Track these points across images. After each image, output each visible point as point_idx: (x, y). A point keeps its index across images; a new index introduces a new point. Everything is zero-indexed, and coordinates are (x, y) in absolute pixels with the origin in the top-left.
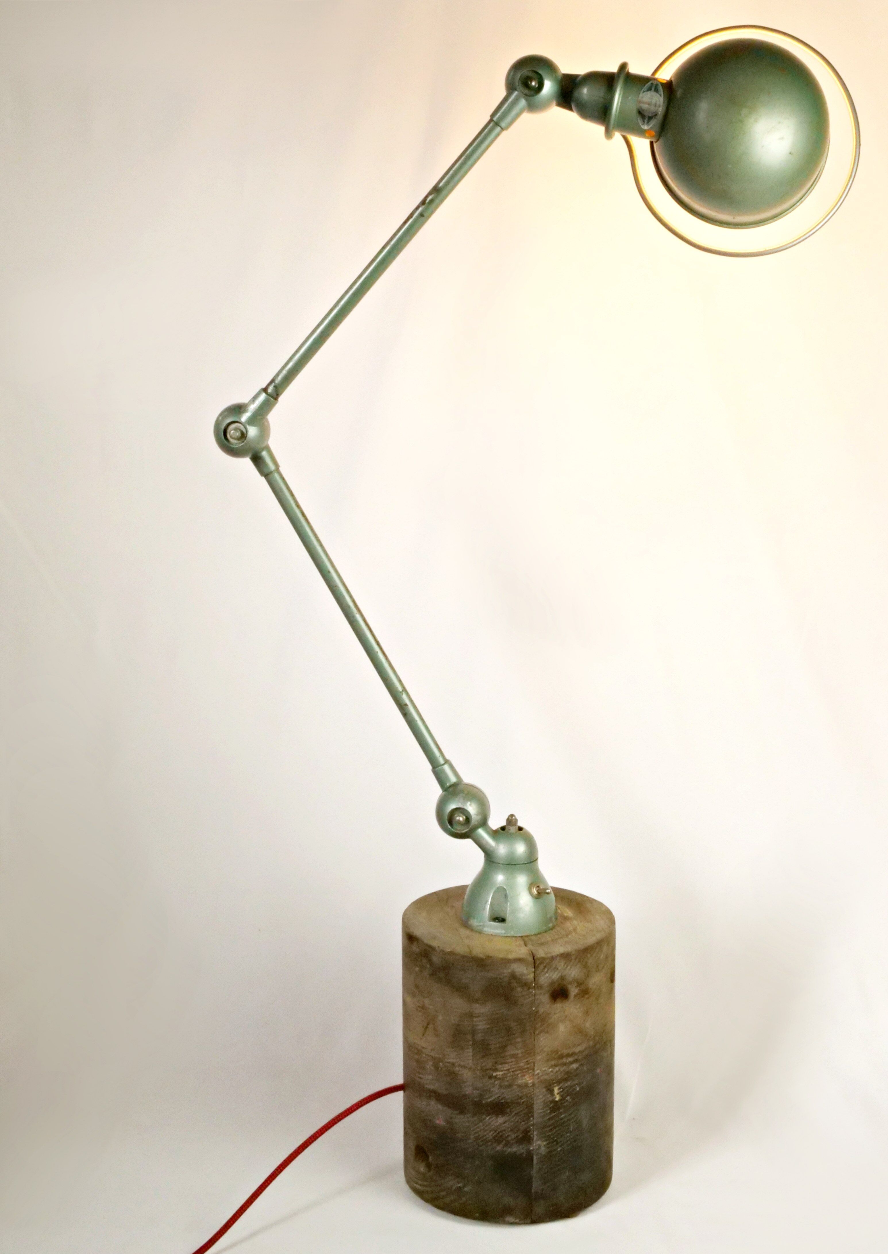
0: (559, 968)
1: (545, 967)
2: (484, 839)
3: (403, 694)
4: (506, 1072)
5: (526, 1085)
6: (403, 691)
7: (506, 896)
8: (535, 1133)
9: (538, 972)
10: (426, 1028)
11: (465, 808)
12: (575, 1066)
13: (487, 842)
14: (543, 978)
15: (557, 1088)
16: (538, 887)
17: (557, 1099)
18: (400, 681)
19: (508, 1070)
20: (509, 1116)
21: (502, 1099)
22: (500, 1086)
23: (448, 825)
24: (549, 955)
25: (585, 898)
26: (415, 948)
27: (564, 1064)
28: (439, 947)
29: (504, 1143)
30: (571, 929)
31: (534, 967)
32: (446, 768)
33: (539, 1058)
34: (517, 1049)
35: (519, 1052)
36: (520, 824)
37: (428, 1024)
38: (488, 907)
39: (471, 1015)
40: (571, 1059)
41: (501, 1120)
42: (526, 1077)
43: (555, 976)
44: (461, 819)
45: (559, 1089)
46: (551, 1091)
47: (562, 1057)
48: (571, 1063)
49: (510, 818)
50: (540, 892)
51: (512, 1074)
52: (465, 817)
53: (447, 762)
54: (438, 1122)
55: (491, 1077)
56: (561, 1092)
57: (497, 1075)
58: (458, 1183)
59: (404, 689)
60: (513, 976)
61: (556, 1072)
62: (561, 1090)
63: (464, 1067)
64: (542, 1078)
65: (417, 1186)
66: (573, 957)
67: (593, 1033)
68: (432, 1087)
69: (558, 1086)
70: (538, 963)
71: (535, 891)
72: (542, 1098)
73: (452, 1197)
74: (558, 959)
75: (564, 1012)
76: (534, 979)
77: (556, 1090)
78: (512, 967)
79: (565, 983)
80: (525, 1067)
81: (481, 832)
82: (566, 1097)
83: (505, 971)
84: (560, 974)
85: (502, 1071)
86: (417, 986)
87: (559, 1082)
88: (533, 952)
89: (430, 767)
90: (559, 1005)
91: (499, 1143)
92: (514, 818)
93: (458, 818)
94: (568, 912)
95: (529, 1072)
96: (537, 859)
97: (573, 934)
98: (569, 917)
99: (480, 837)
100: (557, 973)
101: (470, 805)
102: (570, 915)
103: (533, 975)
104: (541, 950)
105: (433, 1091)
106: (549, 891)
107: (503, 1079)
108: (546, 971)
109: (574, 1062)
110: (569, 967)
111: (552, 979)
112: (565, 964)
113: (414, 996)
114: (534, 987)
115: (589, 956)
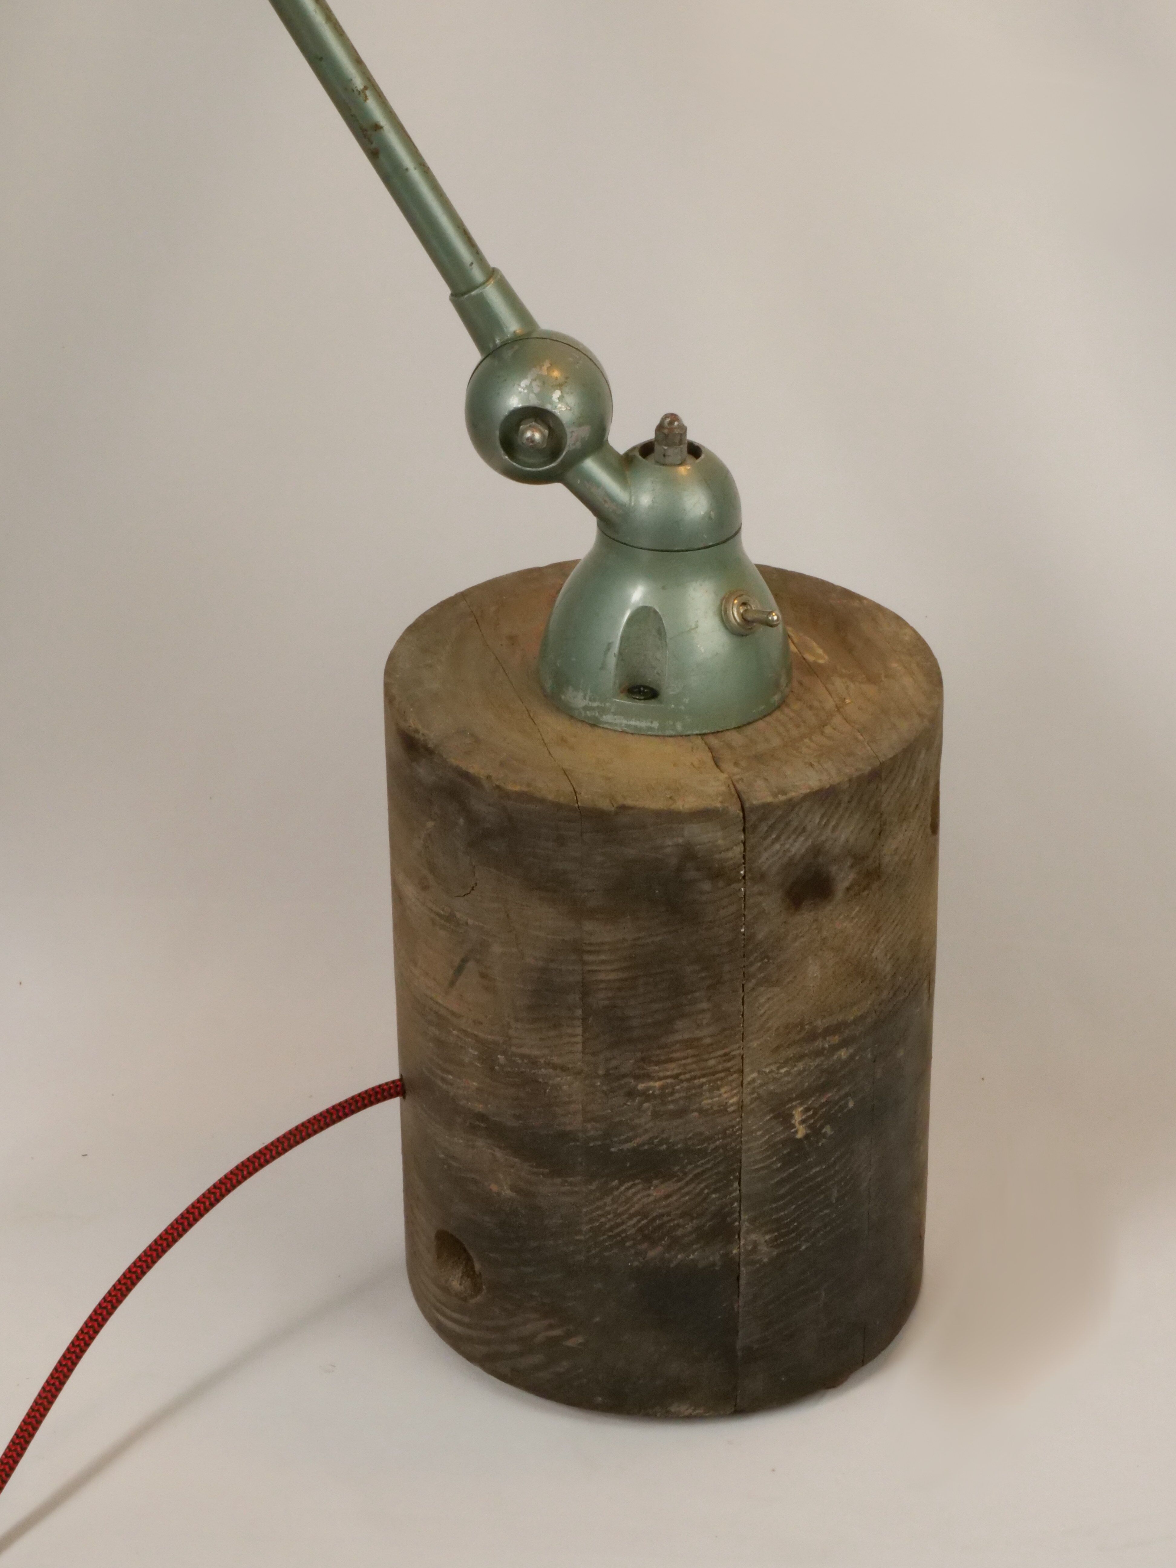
0: (809, 828)
1: (772, 828)
2: (598, 485)
3: (366, 98)
4: (669, 1081)
5: (723, 1110)
6: (366, 88)
7: (661, 632)
8: (744, 1217)
9: (752, 841)
10: (459, 970)
11: (549, 407)
12: (843, 1054)
13: (608, 494)
14: (765, 855)
15: (800, 1109)
16: (744, 604)
17: (799, 1135)
18: (358, 62)
19: (676, 1077)
20: (678, 1181)
21: (661, 1143)
22: (656, 1115)
23: (502, 452)
24: (782, 798)
25: (856, 604)
26: (422, 771)
27: (818, 1053)
28: (489, 777)
29: (666, 1241)
30: (830, 704)
31: (744, 830)
32: (491, 293)
33: (755, 1044)
34: (699, 1026)
35: (704, 1032)
36: (691, 436)
37: (464, 961)
38: (612, 661)
39: (578, 949)
40: (836, 1039)
41: (658, 1190)
42: (723, 1090)
43: (797, 847)
44: (537, 436)
45: (807, 1110)
46: (786, 1119)
47: (812, 1036)
48: (834, 1048)
49: (666, 424)
50: (749, 617)
51: (685, 1084)
52: (546, 432)
53: (492, 273)
54: (494, 1188)
55: (631, 1094)
56: (809, 1118)
57: (648, 1089)
58: (552, 1327)
59: (371, 84)
60: (689, 854)
61: (800, 1073)
62: (811, 1113)
63: (564, 1069)
64: (761, 1091)
65: (449, 1324)
66: (845, 799)
67: (888, 968)
68: (479, 1108)
69: (801, 1104)
70: (753, 818)
71: (735, 614)
72: (763, 1136)
73: (537, 1359)
74: (806, 805)
75: (820, 931)
76: (744, 857)
77: (798, 1116)
78: (686, 833)
79: (821, 860)
80: (720, 1067)
81: (591, 465)
82: (822, 1127)
83: (669, 842)
84: (810, 842)
85: (660, 1079)
86: (432, 868)
87: (803, 1096)
88: (741, 786)
89: (445, 291)
90: (806, 916)
91: (654, 1243)
92: (676, 423)
93: (529, 434)
94: (818, 654)
95: (730, 1078)
96: (738, 532)
97: (837, 720)
98: (820, 665)
99: (589, 478)
100: (802, 839)
101: (561, 399)
102: (821, 661)
103: (739, 849)
104: (760, 783)
105: (482, 1117)
106: (773, 620)
107: (662, 1096)
108: (774, 836)
109: (844, 1044)
110: (833, 823)
111: (789, 854)
112: (822, 817)
113: (425, 888)
114: (744, 877)
115: (884, 787)
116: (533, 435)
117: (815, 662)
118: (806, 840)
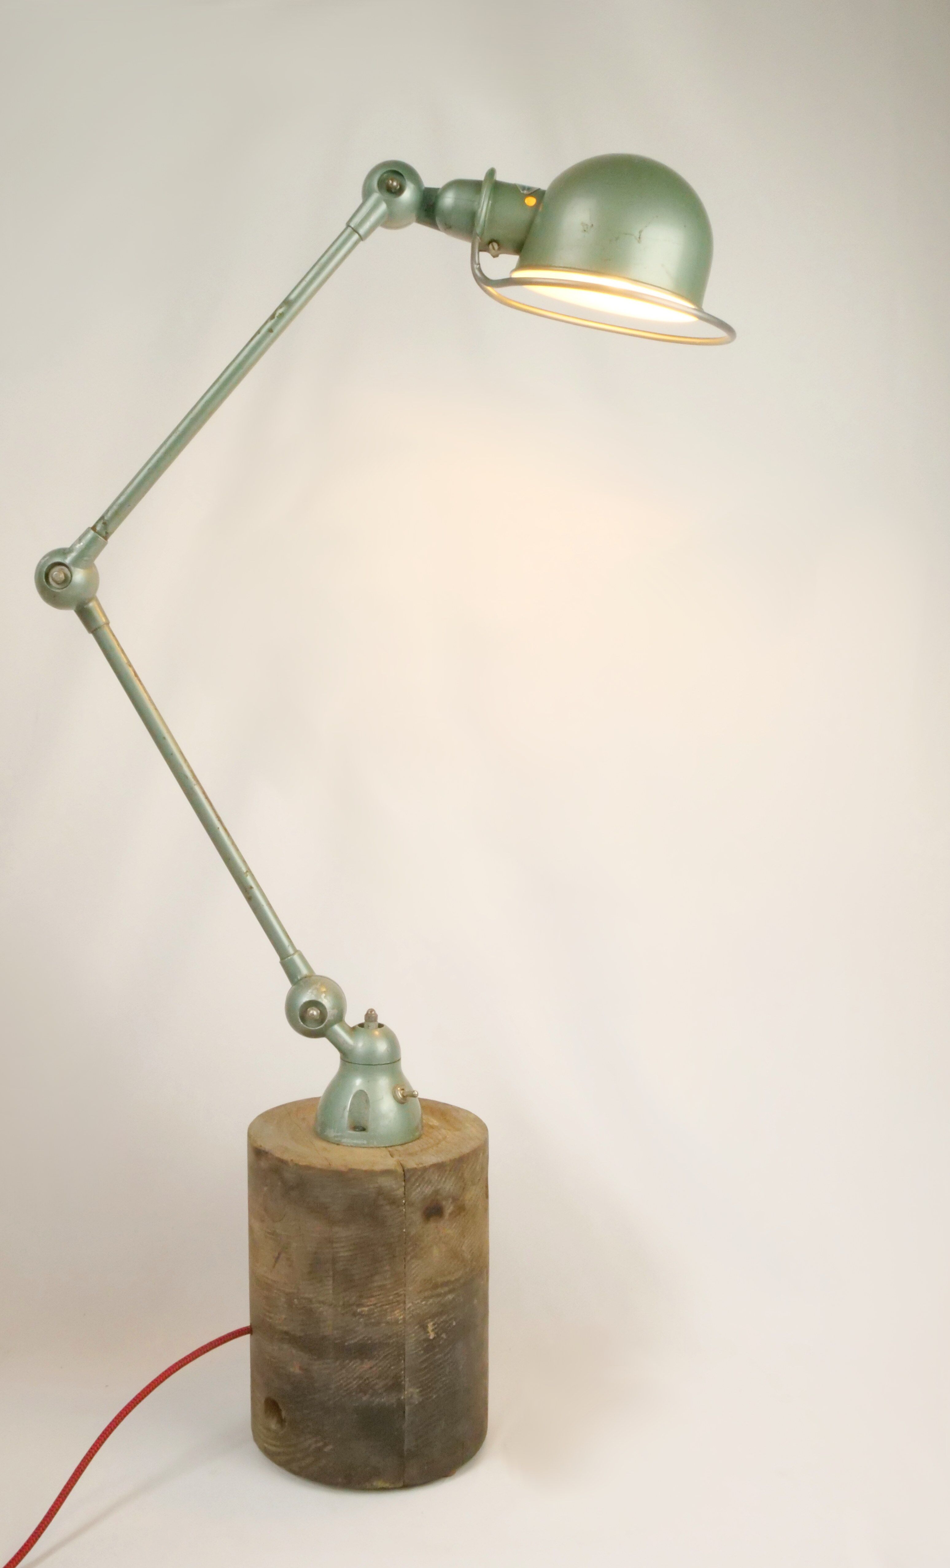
0: (433, 1181)
1: (417, 1180)
2: (340, 1036)
3: (247, 876)
4: (372, 1307)
5: (396, 1322)
6: (247, 872)
7: (367, 1101)
8: (407, 1379)
9: (408, 1186)
10: (277, 1259)
11: (320, 1000)
12: (450, 1297)
13: (345, 1041)
14: (414, 1193)
15: (432, 1323)
16: (401, 1090)
17: (431, 1337)
18: (244, 862)
19: (375, 1305)
20: (376, 1360)
21: (368, 1340)
22: (366, 1325)
23: (300, 1021)
24: (421, 1166)
26: (263, 1164)
27: (439, 1295)
28: (292, 1160)
29: (370, 1391)
30: (440, 1138)
31: (404, 1181)
32: (296, 958)
33: (410, 1289)
34: (385, 1279)
35: (388, 1282)
36: (380, 1020)
37: (279, 1254)
38: (346, 1114)
39: (330, 1241)
40: (446, 1289)
41: (367, 1364)
42: (396, 1312)
43: (428, 1190)
44: (315, 1013)
45: (434, 1325)
46: (424, 1327)
47: (436, 1286)
48: (446, 1294)
49: (369, 1013)
50: (405, 1095)
51: (379, 1309)
52: (319, 1012)
53: (296, 951)
54: (292, 1370)
55: (355, 1314)
56: (436, 1328)
57: (362, 1311)
58: (317, 1442)
59: (249, 870)
60: (380, 1192)
61: (431, 1304)
62: (436, 1326)
63: (323, 1303)
64: (414, 1313)
65: (268, 1446)
66: (448, 1168)
67: (469, 1257)
68: (285, 1328)
69: (432, 1321)
70: (408, 1175)
71: (400, 1095)
72: (415, 1336)
73: (310, 1460)
74: (431, 1170)
75: (438, 1233)
76: (405, 1194)
77: (430, 1327)
78: (379, 1182)
79: (439, 1197)
80: (395, 1300)
81: (337, 1028)
82: (441, 1335)
83: (371, 1186)
84: (433, 1188)
85: (368, 1306)
86: (266, 1210)
87: (433, 1317)
88: (402, 1162)
89: (278, 959)
90: (432, 1225)
91: (365, 1393)
92: (373, 1012)
93: (311, 1012)
94: (434, 1122)
95: (400, 1306)
96: (399, 1060)
97: (443, 1143)
99: (336, 1034)
100: (430, 1187)
101: (325, 997)
102: (436, 1125)
103: (402, 1190)
104: (411, 1160)
105: (286, 1333)
106: (415, 1094)
107: (369, 1315)
108: (418, 1184)
109: (450, 1292)
110: (444, 1179)
111: (424, 1194)
112: (438, 1177)
113: (262, 1221)
114: (404, 1204)
115: (465, 1166)
116: (313, 1012)
117: (433, 1125)
118: (432, 1186)
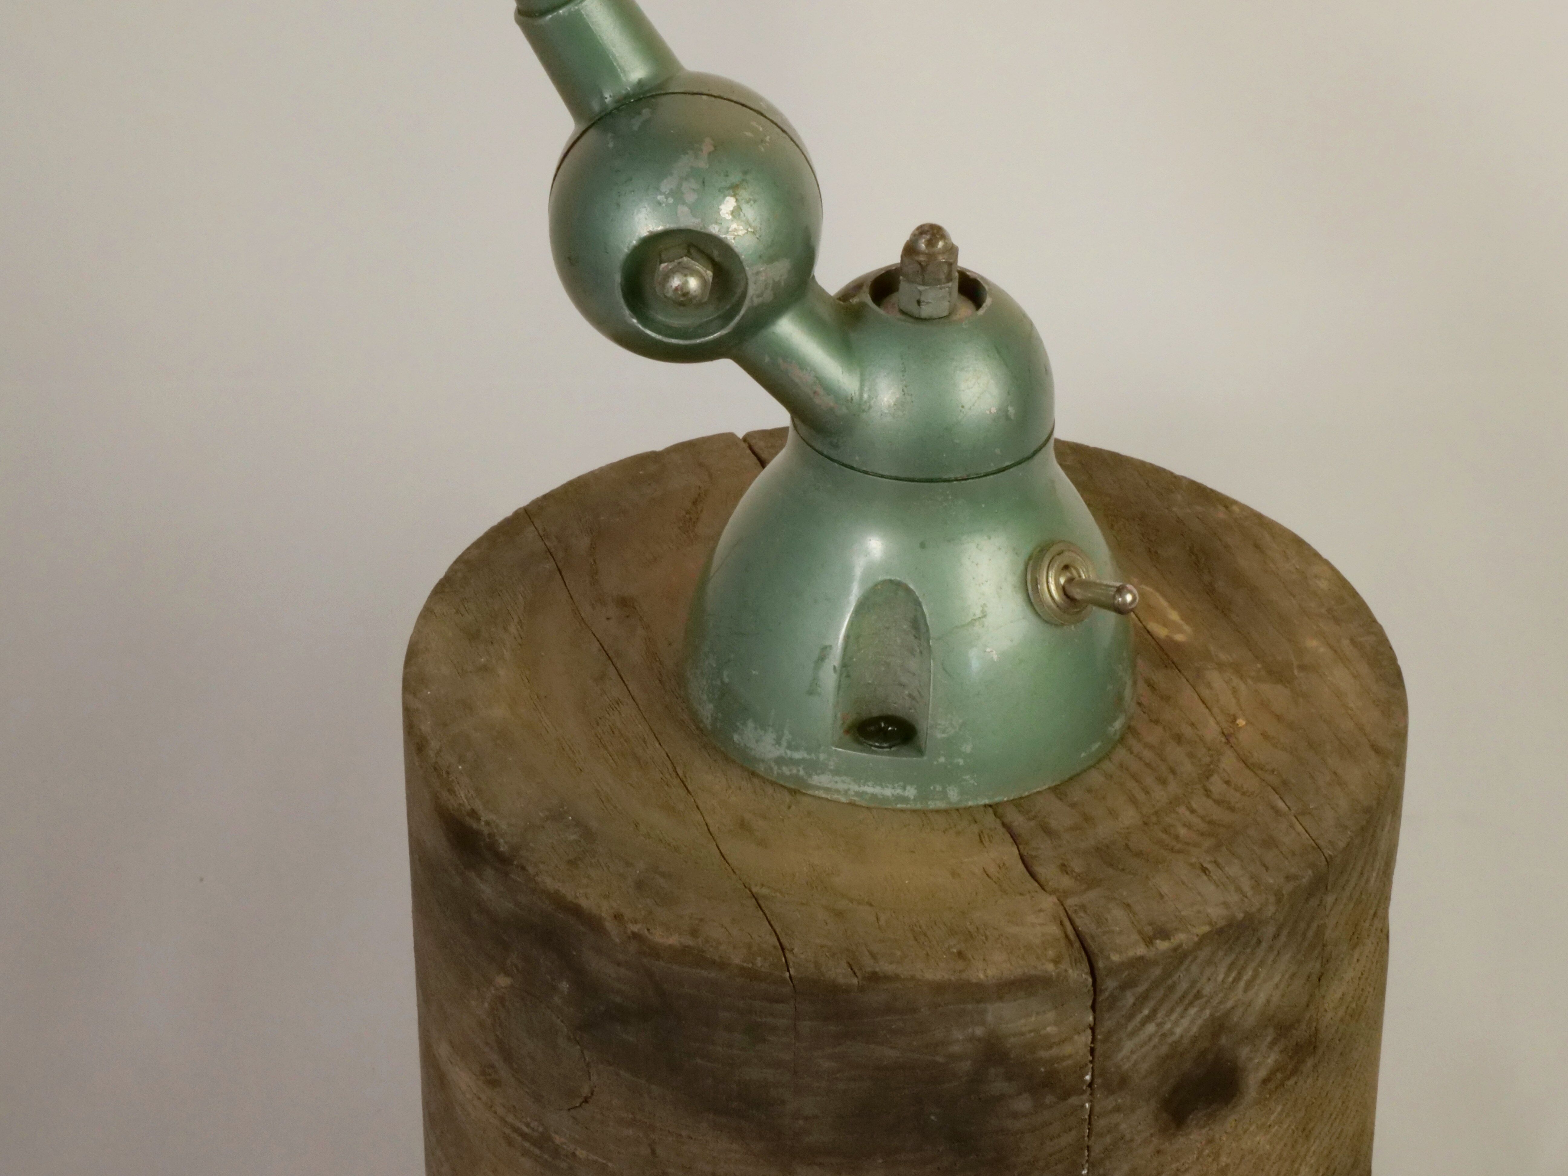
0: (1207, 990)
1: (1144, 998)
2: (803, 364)
7: (918, 626)
9: (1108, 1024)
11: (714, 229)
13: (820, 380)
14: (1129, 1045)
16: (1066, 567)
23: (627, 312)
24: (1162, 945)
25: (1221, 514)
28: (618, 917)
30: (1211, 731)
31: (1093, 1008)
36: (967, 262)
38: (829, 678)
43: (1187, 1024)
44: (693, 283)
49: (922, 245)
50: (1074, 591)
52: (709, 274)
60: (993, 1052)
66: (1269, 931)
70: (1110, 984)
71: (1052, 588)
74: (1203, 954)
75: (1217, 1156)
76: (1092, 1051)
78: (989, 1018)
79: (1223, 1040)
81: (789, 329)
83: (958, 1035)
84: (1208, 1012)
90: (1194, 1136)
92: (941, 244)
93: (677, 281)
94: (1172, 622)
97: (1229, 762)
98: (1178, 645)
99: (787, 354)
100: (1192, 1011)
101: (736, 213)
102: (1179, 637)
103: (1086, 1038)
104: (1117, 914)
106: (1124, 603)
108: (1146, 1012)
110: (1248, 975)
111: (1171, 1039)
112: (1230, 969)
114: (1090, 1085)
115: (1330, 899)
116: (686, 282)
117: (1170, 640)
118: (1202, 1009)
